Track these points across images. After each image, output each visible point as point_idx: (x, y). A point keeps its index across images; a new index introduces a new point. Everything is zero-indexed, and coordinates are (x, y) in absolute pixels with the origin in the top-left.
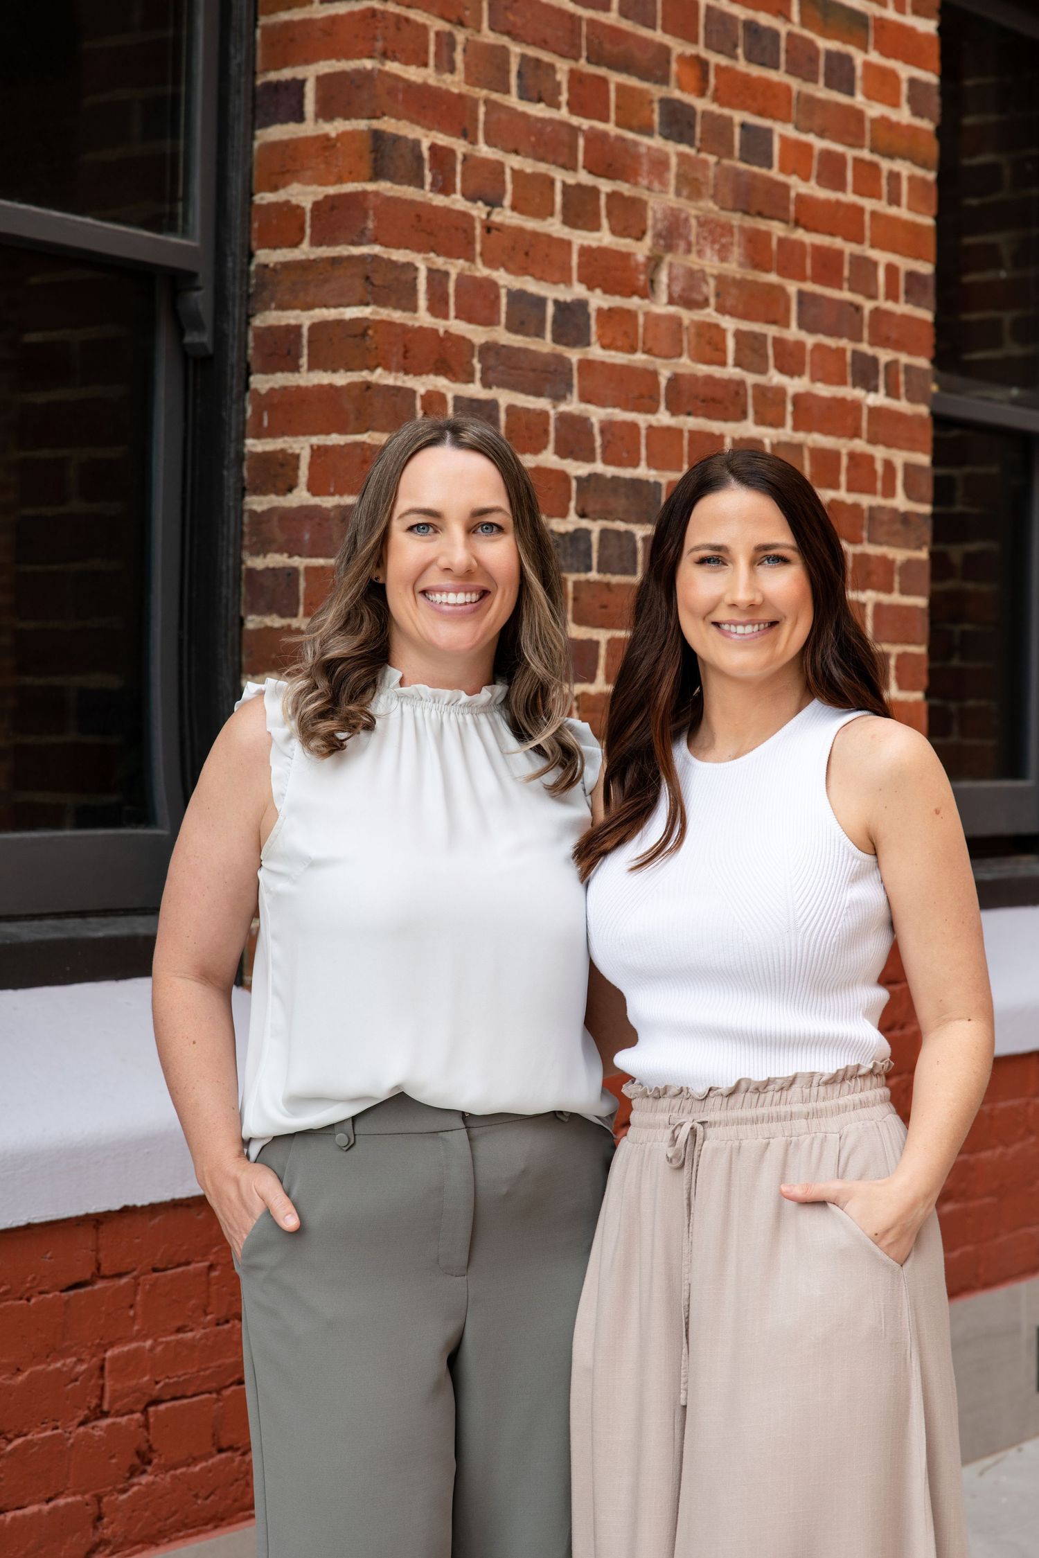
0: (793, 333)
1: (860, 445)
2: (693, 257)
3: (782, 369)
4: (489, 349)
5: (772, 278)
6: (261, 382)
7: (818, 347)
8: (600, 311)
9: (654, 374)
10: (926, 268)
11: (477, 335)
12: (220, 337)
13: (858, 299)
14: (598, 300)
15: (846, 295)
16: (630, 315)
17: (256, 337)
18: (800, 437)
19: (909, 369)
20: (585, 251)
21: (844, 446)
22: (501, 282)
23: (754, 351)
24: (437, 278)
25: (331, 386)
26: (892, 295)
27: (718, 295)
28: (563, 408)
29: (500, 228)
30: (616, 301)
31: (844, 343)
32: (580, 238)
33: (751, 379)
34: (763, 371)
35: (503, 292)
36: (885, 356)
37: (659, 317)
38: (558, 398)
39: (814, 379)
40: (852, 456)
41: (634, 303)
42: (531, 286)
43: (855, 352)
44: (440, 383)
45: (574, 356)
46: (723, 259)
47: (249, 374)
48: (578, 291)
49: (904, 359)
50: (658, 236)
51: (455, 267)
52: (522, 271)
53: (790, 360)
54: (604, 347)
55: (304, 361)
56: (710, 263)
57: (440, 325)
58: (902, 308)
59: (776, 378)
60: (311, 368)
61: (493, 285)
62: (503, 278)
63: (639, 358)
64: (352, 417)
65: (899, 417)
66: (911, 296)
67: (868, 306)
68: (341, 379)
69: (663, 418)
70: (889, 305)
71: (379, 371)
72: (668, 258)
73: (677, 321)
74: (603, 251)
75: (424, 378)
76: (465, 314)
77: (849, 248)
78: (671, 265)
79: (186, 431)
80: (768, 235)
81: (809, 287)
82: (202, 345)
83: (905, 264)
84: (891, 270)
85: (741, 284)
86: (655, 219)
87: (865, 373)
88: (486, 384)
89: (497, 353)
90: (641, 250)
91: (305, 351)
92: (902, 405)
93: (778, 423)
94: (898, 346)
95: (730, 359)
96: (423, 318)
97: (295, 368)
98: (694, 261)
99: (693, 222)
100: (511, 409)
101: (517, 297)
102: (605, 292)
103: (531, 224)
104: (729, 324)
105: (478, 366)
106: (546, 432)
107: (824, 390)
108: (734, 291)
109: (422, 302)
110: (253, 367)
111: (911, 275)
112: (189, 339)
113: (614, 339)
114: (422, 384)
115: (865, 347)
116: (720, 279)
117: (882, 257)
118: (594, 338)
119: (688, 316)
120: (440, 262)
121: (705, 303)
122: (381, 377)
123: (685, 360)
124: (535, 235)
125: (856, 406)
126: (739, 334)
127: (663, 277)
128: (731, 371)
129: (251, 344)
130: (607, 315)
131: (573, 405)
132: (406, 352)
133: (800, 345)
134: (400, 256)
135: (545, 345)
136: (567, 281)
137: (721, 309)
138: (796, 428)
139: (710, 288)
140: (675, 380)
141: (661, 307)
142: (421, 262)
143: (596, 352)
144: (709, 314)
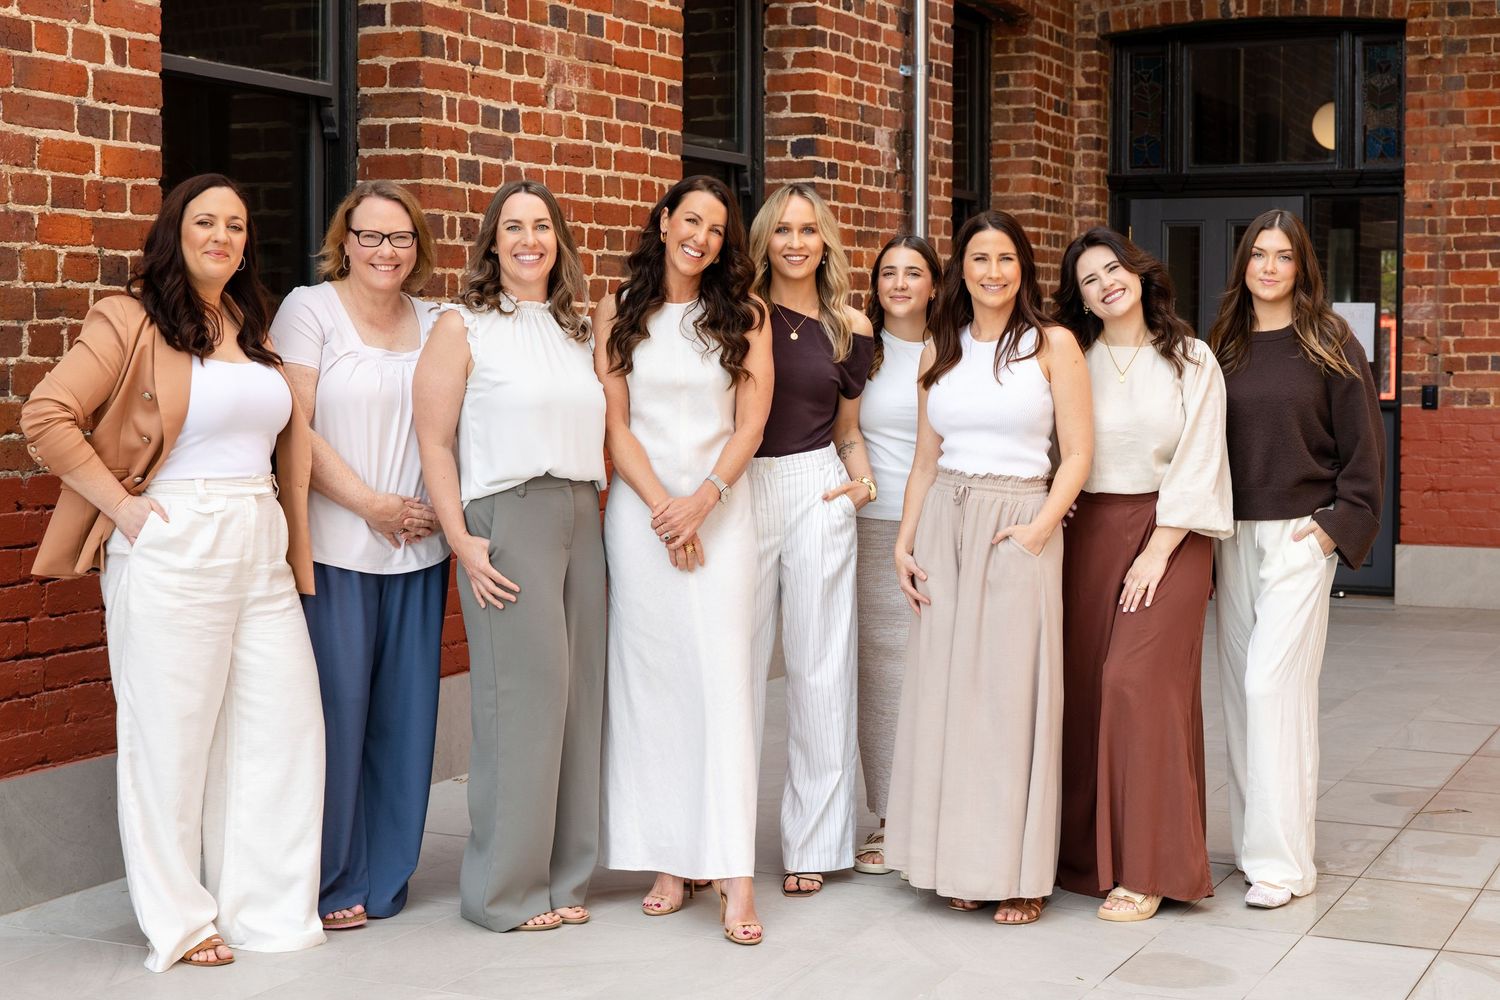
0: (614, 121)
1: (647, 177)
2: (567, 84)
3: (609, 140)
4: (475, 135)
5: (604, 93)
6: (364, 153)
7: (626, 127)
8: (524, 114)
9: (549, 144)
10: (679, 84)
11: (469, 129)
12: (343, 130)
13: (645, 102)
14: (523, 109)
15: (640, 100)
16: (538, 115)
17: (361, 130)
18: (618, 174)
19: (670, 136)
20: (517, 85)
21: (639, 177)
22: (479, 102)
23: (596, 130)
24: (452, 101)
25: (402, 155)
26: (662, 99)
27: (578, 103)
28: (508, 163)
29: (478, 76)
30: (531, 109)
31: (639, 124)
32: (514, 78)
33: (595, 145)
34: (600, 141)
35: (480, 107)
36: (659, 130)
37: (551, 115)
38: (506, 159)
39: (624, 144)
40: (643, 182)
41: (539, 109)
42: (493, 103)
43: (644, 129)
44: (453, 153)
45: (512, 137)
46: (580, 85)
47: (358, 148)
48: (514, 105)
49: (668, 131)
50: (550, 75)
51: (459, 96)
52: (488, 96)
53: (613, 134)
54: (526, 132)
55: (387, 143)
56: (574, 87)
57: (453, 125)
58: (667, 105)
59: (606, 144)
60: (391, 147)
61: (476, 104)
62: (480, 101)
63: (542, 137)
64: (413, 171)
65: (666, 161)
66: (671, 99)
67: (650, 104)
68: (407, 152)
69: (554, 166)
70: (661, 104)
71: (426, 148)
72: (555, 86)
73: (559, 117)
74: (524, 84)
75: (446, 151)
76: (464, 120)
77: (641, 75)
78: (556, 89)
79: (325, 175)
80: (602, 71)
81: (621, 96)
82: (334, 134)
83: (668, 82)
84: (661, 85)
85: (589, 97)
86: (549, 67)
87: (649, 140)
88: (474, 153)
89: (478, 138)
90: (542, 82)
91: (388, 138)
92: (668, 156)
93: (607, 167)
94: (665, 125)
95: (585, 136)
96: (445, 122)
97: (384, 146)
98: (567, 87)
99: (566, 67)
100: (485, 164)
101: (487, 109)
102: (526, 105)
103: (492, 73)
104: (584, 117)
105: (470, 144)
106: (501, 175)
107: (629, 149)
108: (586, 101)
109: (445, 114)
110: (360, 145)
111: (671, 87)
112: (326, 131)
113: (531, 128)
114: (445, 154)
115: (649, 126)
116: (579, 94)
117: (657, 79)
118: (521, 128)
119: (564, 115)
120: (452, 94)
121: (572, 108)
122: (427, 151)
123: (563, 136)
124: (494, 78)
125: (645, 156)
126: (588, 122)
127: (553, 95)
128: (585, 142)
129: (359, 134)
130: (527, 116)
131: (512, 162)
132: (438, 138)
133: (618, 126)
134: (435, 92)
135: (499, 133)
136: (509, 101)
137: (580, 111)
138: (616, 170)
139: (574, 100)
140: (559, 147)
141: (551, 110)
142: (444, 94)
143: (522, 135)
144: (574, 113)
